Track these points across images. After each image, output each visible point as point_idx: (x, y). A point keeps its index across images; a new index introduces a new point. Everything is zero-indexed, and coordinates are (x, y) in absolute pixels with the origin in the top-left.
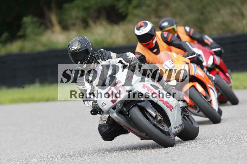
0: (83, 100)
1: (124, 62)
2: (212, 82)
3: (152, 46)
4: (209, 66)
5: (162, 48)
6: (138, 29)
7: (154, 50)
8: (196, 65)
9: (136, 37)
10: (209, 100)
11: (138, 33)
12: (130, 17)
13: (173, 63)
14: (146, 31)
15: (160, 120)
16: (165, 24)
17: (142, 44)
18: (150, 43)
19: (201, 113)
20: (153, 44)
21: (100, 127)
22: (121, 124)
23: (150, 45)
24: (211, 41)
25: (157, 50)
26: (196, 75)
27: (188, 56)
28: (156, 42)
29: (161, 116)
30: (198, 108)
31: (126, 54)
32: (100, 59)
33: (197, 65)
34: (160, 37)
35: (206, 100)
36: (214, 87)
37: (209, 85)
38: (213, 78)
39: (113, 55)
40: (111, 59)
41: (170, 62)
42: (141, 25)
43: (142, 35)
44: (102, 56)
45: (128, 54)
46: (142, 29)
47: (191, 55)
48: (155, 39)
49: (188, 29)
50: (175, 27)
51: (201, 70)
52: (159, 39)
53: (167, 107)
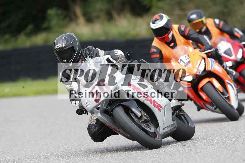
0: (70, 100)
1: (111, 59)
2: (231, 77)
3: (169, 40)
4: (238, 60)
5: (180, 42)
6: (154, 23)
7: (170, 44)
8: (213, 60)
9: (151, 31)
10: (227, 97)
11: (154, 26)
12: (153, 10)
13: (188, 57)
14: (161, 24)
15: (145, 120)
16: (194, 16)
17: (158, 39)
18: (165, 37)
19: (218, 110)
20: (168, 38)
21: (90, 128)
22: (106, 124)
23: (165, 39)
24: (241, 33)
25: (174, 44)
26: (213, 70)
27: (205, 51)
28: (173, 36)
29: (147, 116)
30: (215, 105)
31: (114, 51)
32: (88, 57)
33: (215, 59)
34: (177, 31)
35: (222, 96)
36: (233, 82)
37: (227, 81)
38: (233, 72)
39: (101, 52)
40: (99, 56)
41: (186, 56)
42: (156, 18)
43: (157, 28)
44: (89, 53)
45: (116, 51)
46: (157, 23)
47: (208, 50)
48: (171, 33)
49: (217, 21)
50: (204, 19)
51: (219, 65)
52: (176, 32)
53: (155, 106)
